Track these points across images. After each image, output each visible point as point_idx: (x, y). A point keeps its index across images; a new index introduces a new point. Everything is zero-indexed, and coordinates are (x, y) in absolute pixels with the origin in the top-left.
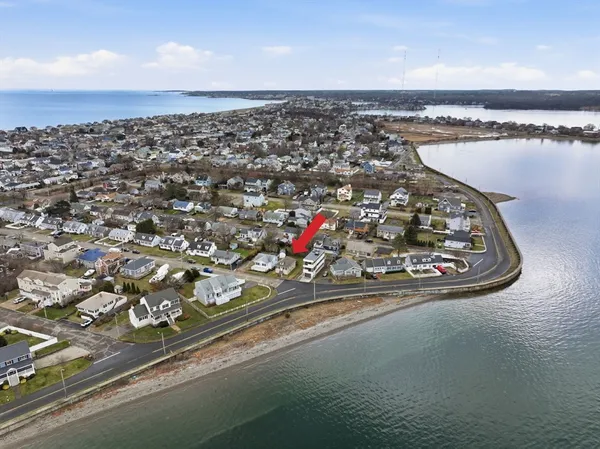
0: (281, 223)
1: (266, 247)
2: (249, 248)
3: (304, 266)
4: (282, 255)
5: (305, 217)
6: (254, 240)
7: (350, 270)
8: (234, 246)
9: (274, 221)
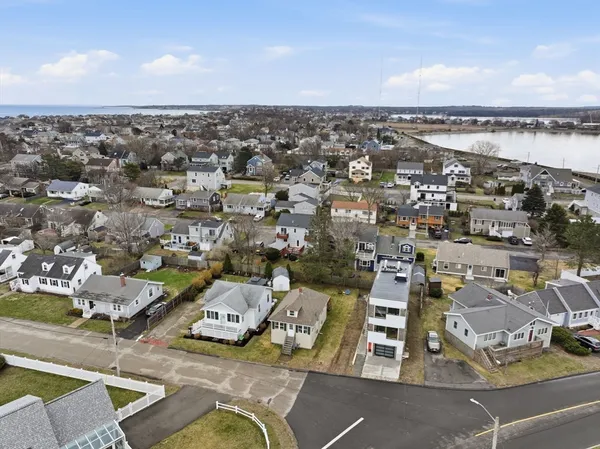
0: (261, 214)
1: (234, 262)
2: (192, 267)
3: (375, 321)
4: (281, 282)
5: (311, 200)
6: (205, 247)
7: (526, 329)
8: (151, 263)
9: (248, 210)
